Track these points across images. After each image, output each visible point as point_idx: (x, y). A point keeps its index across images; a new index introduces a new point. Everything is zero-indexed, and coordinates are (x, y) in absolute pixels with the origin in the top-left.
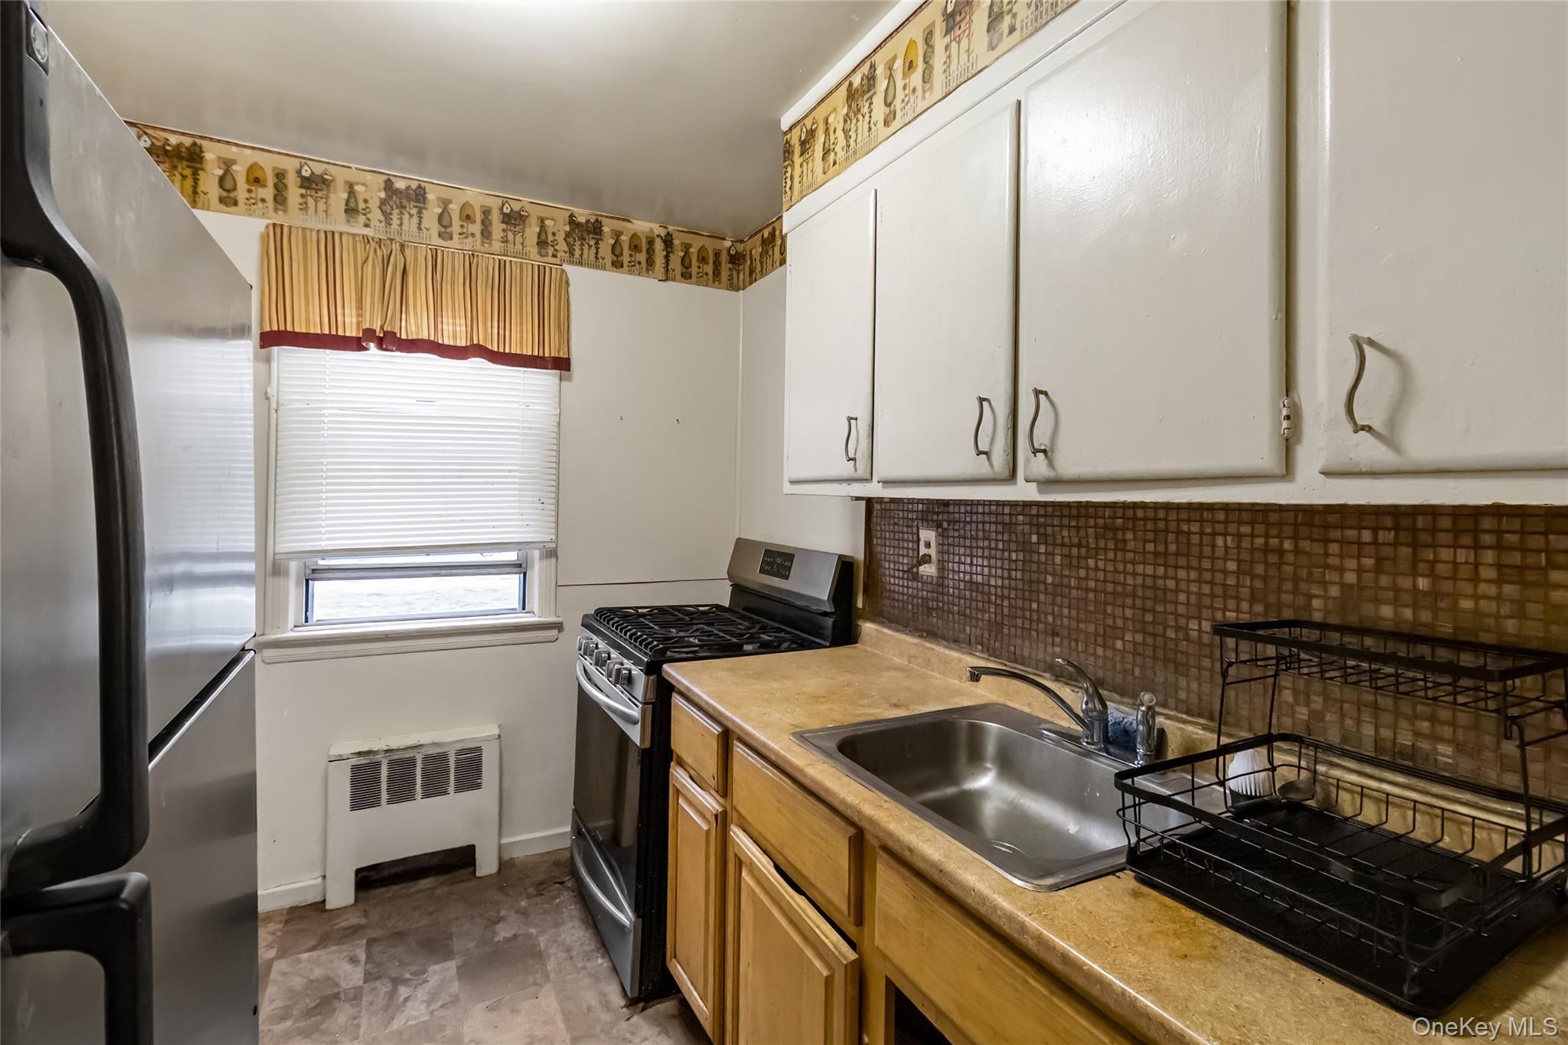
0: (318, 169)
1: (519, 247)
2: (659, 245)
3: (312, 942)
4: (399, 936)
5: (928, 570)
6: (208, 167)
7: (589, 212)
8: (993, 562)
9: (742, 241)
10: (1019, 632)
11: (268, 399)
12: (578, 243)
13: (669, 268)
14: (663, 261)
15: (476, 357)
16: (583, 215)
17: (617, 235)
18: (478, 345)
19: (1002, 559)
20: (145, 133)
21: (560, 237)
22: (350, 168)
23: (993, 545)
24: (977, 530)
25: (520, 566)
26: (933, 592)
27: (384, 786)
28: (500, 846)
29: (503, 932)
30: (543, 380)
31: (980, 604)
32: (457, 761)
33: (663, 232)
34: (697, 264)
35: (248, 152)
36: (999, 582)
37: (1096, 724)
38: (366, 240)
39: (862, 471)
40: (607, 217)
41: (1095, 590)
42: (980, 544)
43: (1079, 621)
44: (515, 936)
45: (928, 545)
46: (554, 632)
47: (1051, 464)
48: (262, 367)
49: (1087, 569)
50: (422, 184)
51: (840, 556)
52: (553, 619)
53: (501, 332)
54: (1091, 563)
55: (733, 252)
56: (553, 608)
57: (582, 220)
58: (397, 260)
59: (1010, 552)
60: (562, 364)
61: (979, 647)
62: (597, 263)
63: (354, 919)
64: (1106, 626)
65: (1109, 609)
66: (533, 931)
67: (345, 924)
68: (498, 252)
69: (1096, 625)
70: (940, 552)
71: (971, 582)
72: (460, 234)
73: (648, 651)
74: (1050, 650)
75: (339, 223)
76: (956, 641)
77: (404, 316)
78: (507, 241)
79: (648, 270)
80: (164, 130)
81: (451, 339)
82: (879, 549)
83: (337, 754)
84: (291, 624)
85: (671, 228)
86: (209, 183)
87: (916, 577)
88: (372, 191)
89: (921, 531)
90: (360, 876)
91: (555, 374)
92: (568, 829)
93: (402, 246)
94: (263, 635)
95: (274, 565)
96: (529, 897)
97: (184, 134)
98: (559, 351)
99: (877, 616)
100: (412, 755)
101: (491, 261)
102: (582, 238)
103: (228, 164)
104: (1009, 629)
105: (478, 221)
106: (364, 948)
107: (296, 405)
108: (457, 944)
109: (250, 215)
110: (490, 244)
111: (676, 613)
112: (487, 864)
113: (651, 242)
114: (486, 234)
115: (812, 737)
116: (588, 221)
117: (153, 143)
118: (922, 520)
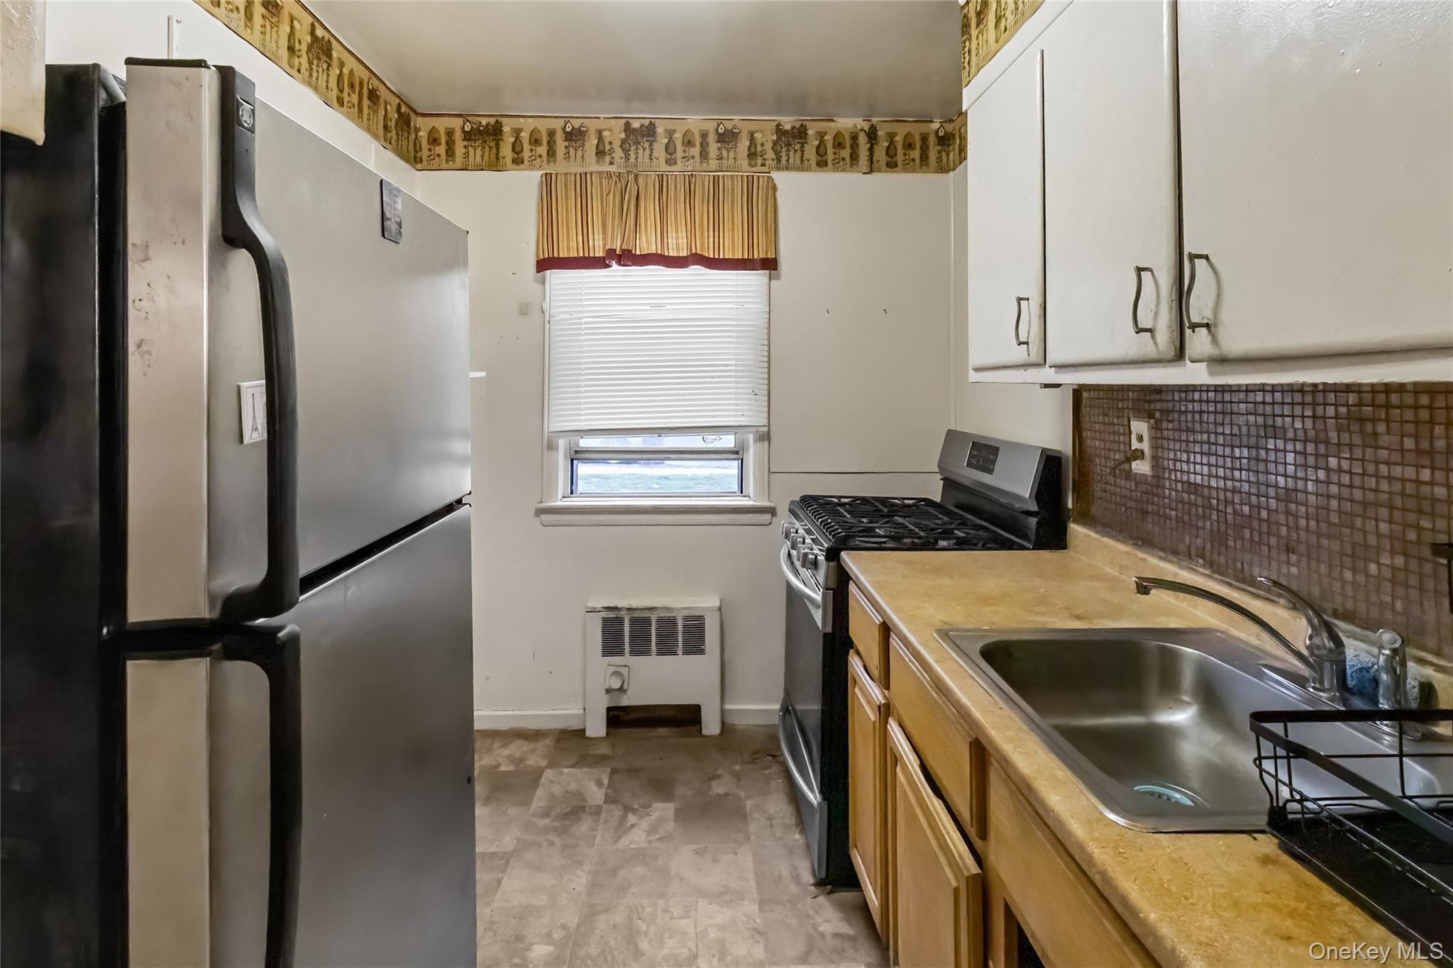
0: (577, 123)
1: (731, 161)
2: (862, 139)
3: (573, 760)
4: (634, 772)
5: (1141, 467)
6: (505, 137)
7: (794, 118)
8: (1213, 460)
9: (951, 121)
10: (1247, 545)
11: (543, 312)
12: (784, 149)
13: (874, 159)
14: (867, 154)
15: (697, 264)
16: (788, 122)
17: (821, 135)
18: (696, 254)
19: (1224, 456)
20: (468, 120)
21: (768, 146)
22: (599, 118)
23: (1212, 439)
24: (1193, 421)
25: (737, 453)
26: (1147, 493)
27: (627, 639)
28: (723, 712)
29: (718, 788)
30: (755, 279)
31: (1200, 510)
32: (684, 626)
33: (866, 126)
34: (903, 152)
35: (530, 120)
36: (1221, 484)
37: (1327, 665)
38: (609, 175)
39: (1035, 356)
40: (812, 120)
41: (1340, 498)
42: (1198, 437)
43: (1319, 535)
44: (726, 795)
45: (1140, 439)
46: (767, 517)
47: (1215, 341)
48: (539, 287)
49: (1328, 470)
50: (653, 120)
51: (1044, 450)
52: (766, 504)
53: (716, 240)
54: (1333, 462)
55: (941, 134)
56: (766, 494)
57: (788, 127)
58: (632, 189)
59: (1232, 447)
60: (770, 264)
61: (1201, 561)
62: (802, 167)
63: (604, 749)
64: (1354, 544)
65: (1358, 522)
66: (742, 794)
67: (598, 752)
68: (714, 169)
69: (1342, 542)
70: (1155, 447)
71: (1189, 483)
72: (683, 158)
73: (831, 538)
74: (1284, 570)
75: (592, 166)
76: (1175, 553)
77: (638, 235)
78: (721, 158)
79: (852, 165)
80: (478, 116)
81: (675, 252)
82: (1089, 442)
83: (592, 606)
84: (560, 496)
85: (875, 120)
86: (506, 151)
87: (1129, 475)
88: (615, 134)
89: (1131, 422)
90: (611, 714)
91: (765, 274)
92: (778, 707)
93: (636, 176)
94: (541, 502)
95: (548, 441)
96: (744, 763)
97: (490, 116)
98: (767, 253)
99: (1086, 518)
100: (649, 615)
101: (707, 178)
102: (789, 145)
103: (517, 132)
104: (1235, 541)
105: (698, 144)
106: (608, 774)
107: (563, 316)
108: (680, 790)
109: (532, 169)
110: (708, 163)
111: (877, 504)
112: (711, 726)
113: (854, 138)
114: (704, 155)
115: (955, 636)
116: (793, 128)
117: (472, 127)
118: (1133, 409)
